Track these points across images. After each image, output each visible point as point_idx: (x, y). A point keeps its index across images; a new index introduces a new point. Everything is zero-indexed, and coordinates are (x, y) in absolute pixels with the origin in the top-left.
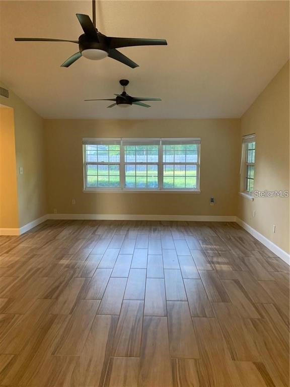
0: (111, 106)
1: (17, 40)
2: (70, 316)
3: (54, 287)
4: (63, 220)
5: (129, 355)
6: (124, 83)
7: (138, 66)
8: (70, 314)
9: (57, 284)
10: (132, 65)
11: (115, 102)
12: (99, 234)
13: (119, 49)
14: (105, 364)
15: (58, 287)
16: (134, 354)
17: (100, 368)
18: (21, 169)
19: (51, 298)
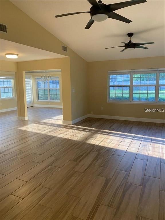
0: (123, 51)
1: (56, 17)
2: (83, 173)
3: (79, 155)
4: (96, 118)
5: (110, 205)
6: (130, 35)
7: (132, 21)
8: (83, 172)
9: (81, 154)
10: (128, 21)
11: (124, 48)
12: (113, 128)
13: (115, 12)
14: (94, 207)
15: (82, 155)
16: (113, 206)
17: (90, 209)
18: (74, 90)
19: (76, 161)
